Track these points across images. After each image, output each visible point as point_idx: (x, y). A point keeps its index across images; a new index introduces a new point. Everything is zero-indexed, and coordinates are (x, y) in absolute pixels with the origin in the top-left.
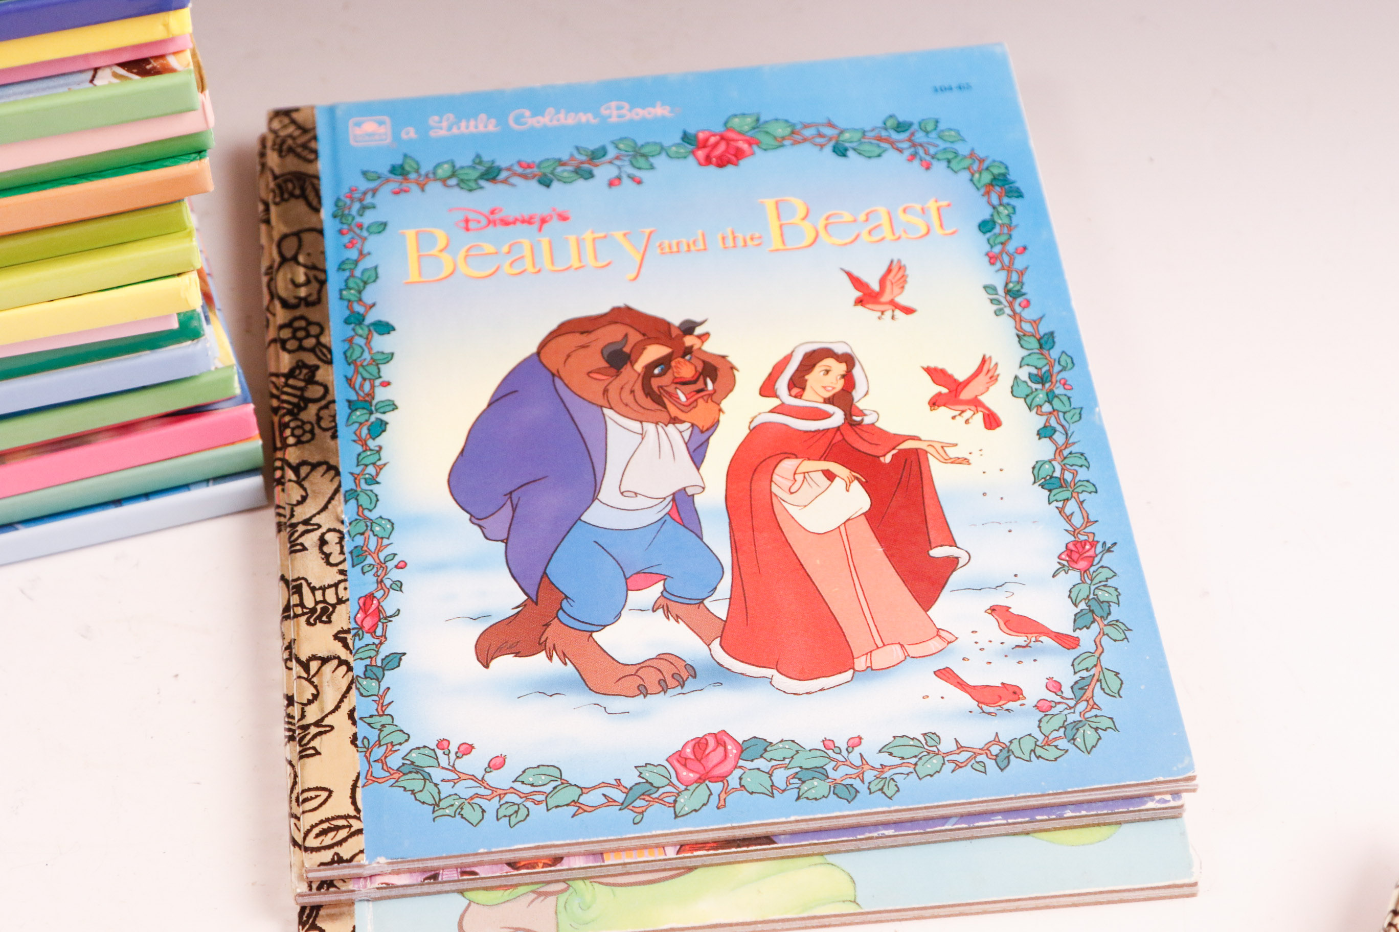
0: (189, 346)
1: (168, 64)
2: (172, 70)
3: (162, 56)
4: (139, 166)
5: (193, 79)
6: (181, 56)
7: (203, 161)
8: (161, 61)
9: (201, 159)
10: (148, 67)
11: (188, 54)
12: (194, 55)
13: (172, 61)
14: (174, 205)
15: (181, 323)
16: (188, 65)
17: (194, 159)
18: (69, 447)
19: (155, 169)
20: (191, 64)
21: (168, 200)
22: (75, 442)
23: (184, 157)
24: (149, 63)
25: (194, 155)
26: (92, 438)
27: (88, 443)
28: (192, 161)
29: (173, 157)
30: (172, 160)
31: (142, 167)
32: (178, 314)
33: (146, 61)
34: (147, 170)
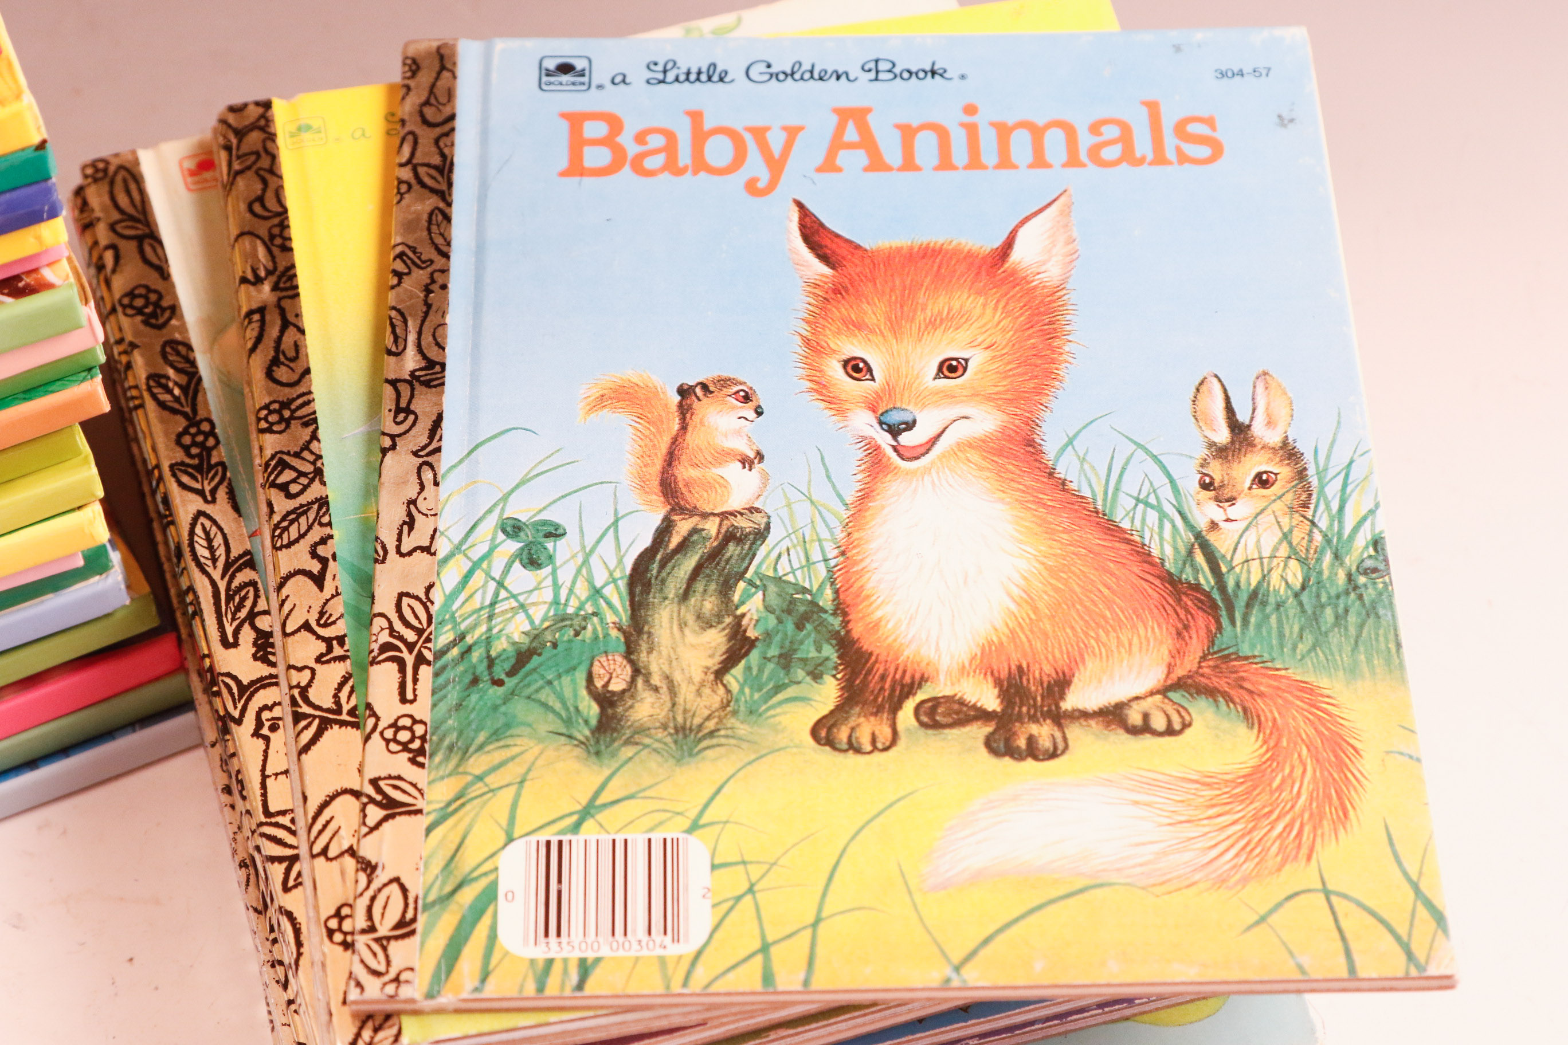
0: (98, 581)
1: (43, 277)
2: (49, 286)
3: (35, 270)
4: (21, 396)
5: (74, 292)
6: (56, 267)
7: (95, 380)
8: (34, 276)
9: (92, 378)
10: (21, 285)
11: (64, 263)
13: (48, 274)
15: (86, 558)
16: (67, 276)
17: (84, 380)
19: (41, 396)
20: (71, 275)
21: (58, 427)
23: (74, 378)
24: (21, 280)
25: (84, 374)
28: (82, 382)
29: (58, 380)
31: (27, 396)
32: (83, 551)
33: (17, 278)
34: (30, 399)
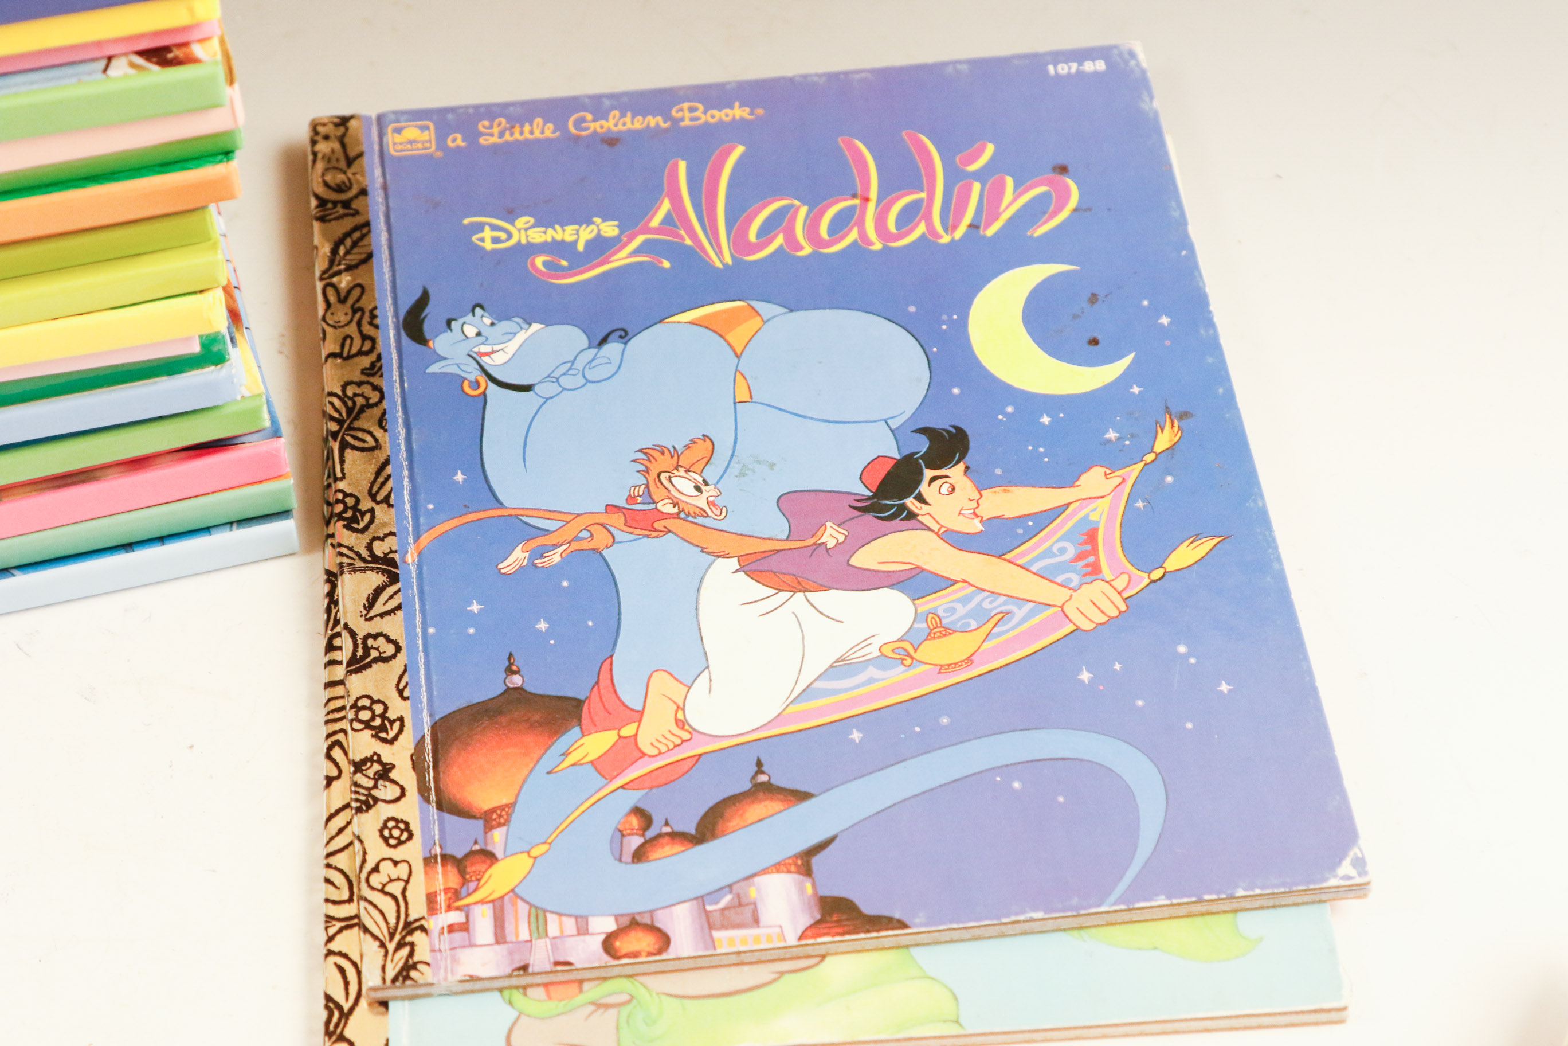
0: (212, 372)
1: (192, 51)
2: (196, 61)
3: (186, 44)
4: (157, 169)
5: (220, 71)
6: (207, 44)
7: (232, 162)
8: (184, 50)
9: (228, 160)
10: (169, 56)
11: (216, 42)
12: (222, 42)
13: (197, 50)
14: (198, 212)
15: (203, 345)
16: (216, 55)
17: (220, 161)
18: (74, 484)
19: (176, 171)
20: (219, 54)
21: (191, 206)
22: (82, 477)
23: (208, 159)
24: (171, 52)
25: (220, 157)
26: (98, 474)
27: (96, 479)
28: (217, 163)
29: (197, 158)
30: (195, 162)
31: (161, 169)
32: (201, 337)
33: (167, 49)
34: (165, 173)
